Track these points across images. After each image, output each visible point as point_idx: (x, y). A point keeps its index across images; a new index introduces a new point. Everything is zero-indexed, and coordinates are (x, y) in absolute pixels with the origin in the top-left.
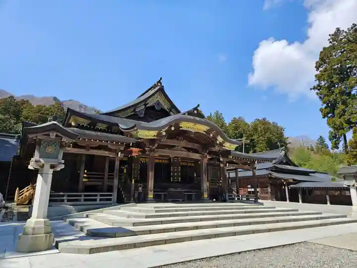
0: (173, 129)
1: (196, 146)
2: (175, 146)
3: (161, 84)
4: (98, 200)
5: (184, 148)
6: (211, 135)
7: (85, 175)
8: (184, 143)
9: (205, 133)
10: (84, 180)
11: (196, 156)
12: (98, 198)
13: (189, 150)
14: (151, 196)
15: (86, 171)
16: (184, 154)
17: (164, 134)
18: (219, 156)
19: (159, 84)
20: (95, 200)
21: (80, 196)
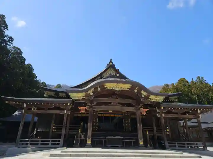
0: (99, 90)
1: (130, 101)
2: (111, 103)
3: (112, 63)
4: (50, 144)
5: (119, 103)
6: (136, 91)
7: (54, 127)
8: (118, 100)
9: (129, 90)
10: (53, 130)
11: (131, 109)
12: (50, 143)
13: (123, 105)
14: (89, 142)
15: (54, 125)
16: (118, 108)
17: (92, 94)
18: (155, 108)
19: (111, 63)
20: (48, 144)
21: (49, 141)
